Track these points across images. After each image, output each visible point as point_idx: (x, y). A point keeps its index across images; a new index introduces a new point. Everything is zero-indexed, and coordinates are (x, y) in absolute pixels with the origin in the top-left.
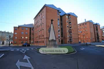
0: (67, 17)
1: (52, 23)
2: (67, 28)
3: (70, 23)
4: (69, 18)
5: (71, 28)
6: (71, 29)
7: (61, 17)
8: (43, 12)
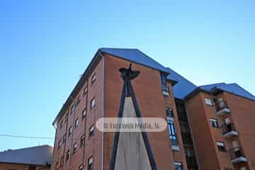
0: (208, 102)
1: (128, 91)
2: (219, 154)
3: (230, 128)
4: (218, 109)
5: (239, 154)
6: (243, 159)
7: (180, 104)
8: (93, 82)
